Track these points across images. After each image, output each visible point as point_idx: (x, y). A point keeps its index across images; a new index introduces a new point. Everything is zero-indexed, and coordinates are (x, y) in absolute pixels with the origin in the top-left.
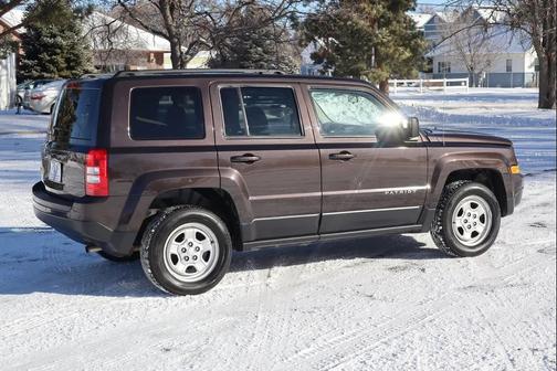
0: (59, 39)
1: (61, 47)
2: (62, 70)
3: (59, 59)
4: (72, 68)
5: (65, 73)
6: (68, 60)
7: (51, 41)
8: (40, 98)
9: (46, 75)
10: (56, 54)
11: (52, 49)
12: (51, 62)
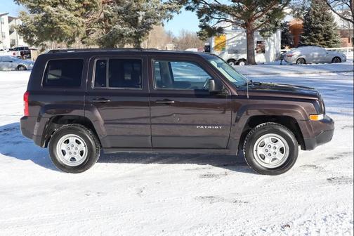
0: (320, 25)
1: (321, 29)
2: (321, 41)
3: (320, 35)
4: (327, 40)
5: (323, 42)
6: (324, 36)
7: (316, 26)
8: (291, 56)
9: (312, 43)
10: (318, 33)
11: (317, 30)
12: (316, 37)
